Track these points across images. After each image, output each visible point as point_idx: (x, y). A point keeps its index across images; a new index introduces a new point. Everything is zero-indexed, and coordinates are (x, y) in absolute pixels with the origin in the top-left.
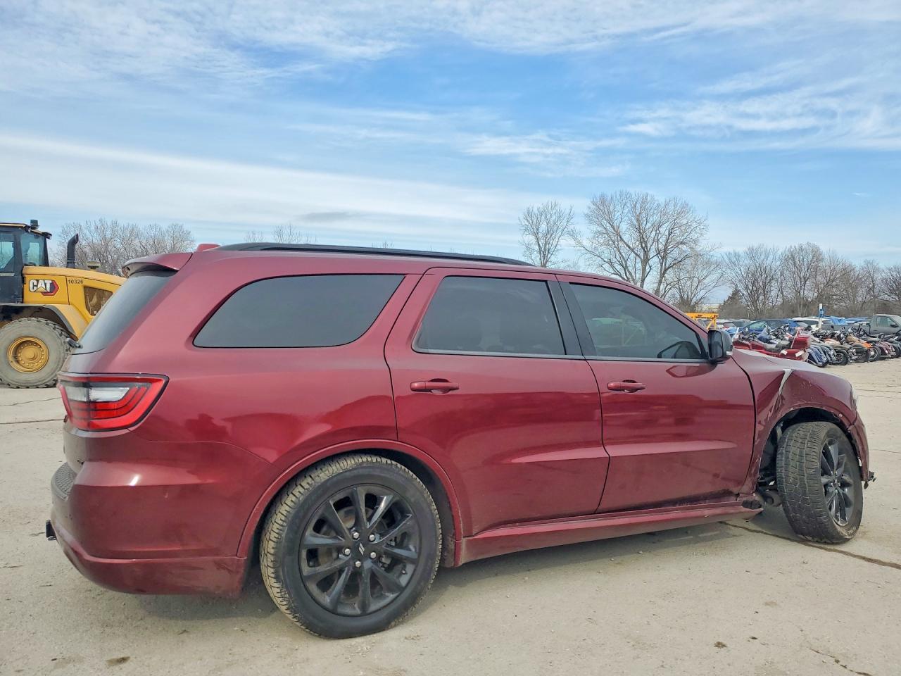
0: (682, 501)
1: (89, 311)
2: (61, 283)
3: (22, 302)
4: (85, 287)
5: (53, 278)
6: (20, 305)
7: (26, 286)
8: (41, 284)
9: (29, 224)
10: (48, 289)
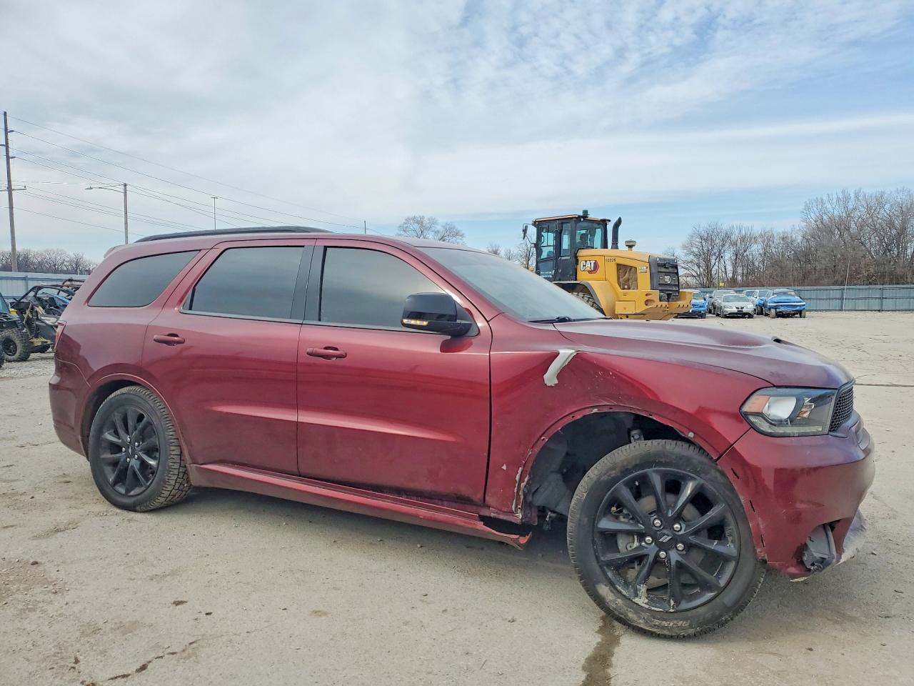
0: (398, 491)
1: (620, 286)
2: (601, 263)
3: (576, 280)
4: (618, 265)
5: (596, 258)
6: (575, 282)
7: (578, 266)
8: (588, 264)
9: (581, 214)
10: (592, 269)
